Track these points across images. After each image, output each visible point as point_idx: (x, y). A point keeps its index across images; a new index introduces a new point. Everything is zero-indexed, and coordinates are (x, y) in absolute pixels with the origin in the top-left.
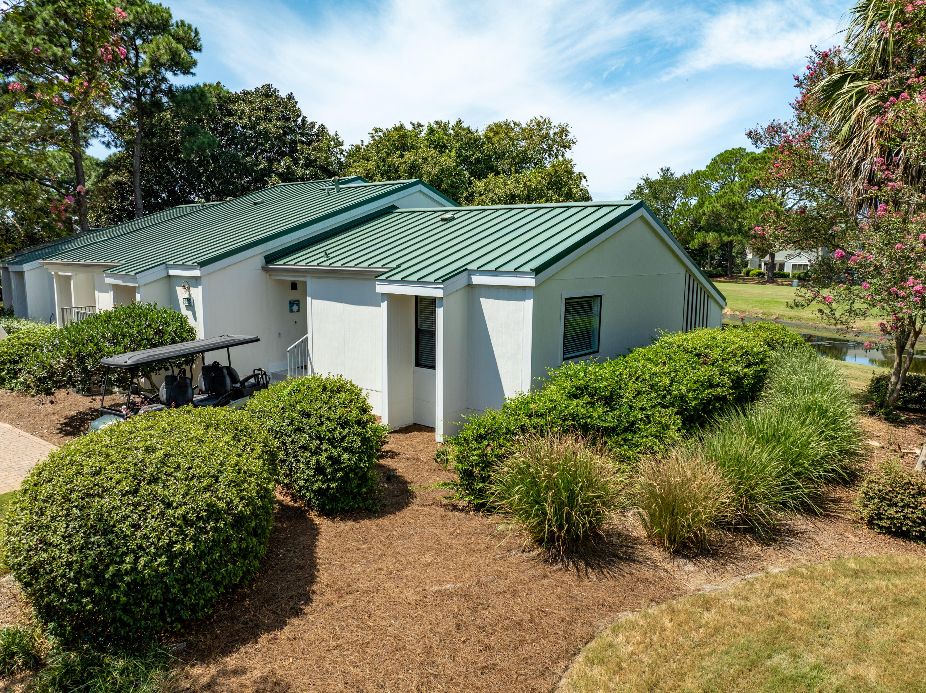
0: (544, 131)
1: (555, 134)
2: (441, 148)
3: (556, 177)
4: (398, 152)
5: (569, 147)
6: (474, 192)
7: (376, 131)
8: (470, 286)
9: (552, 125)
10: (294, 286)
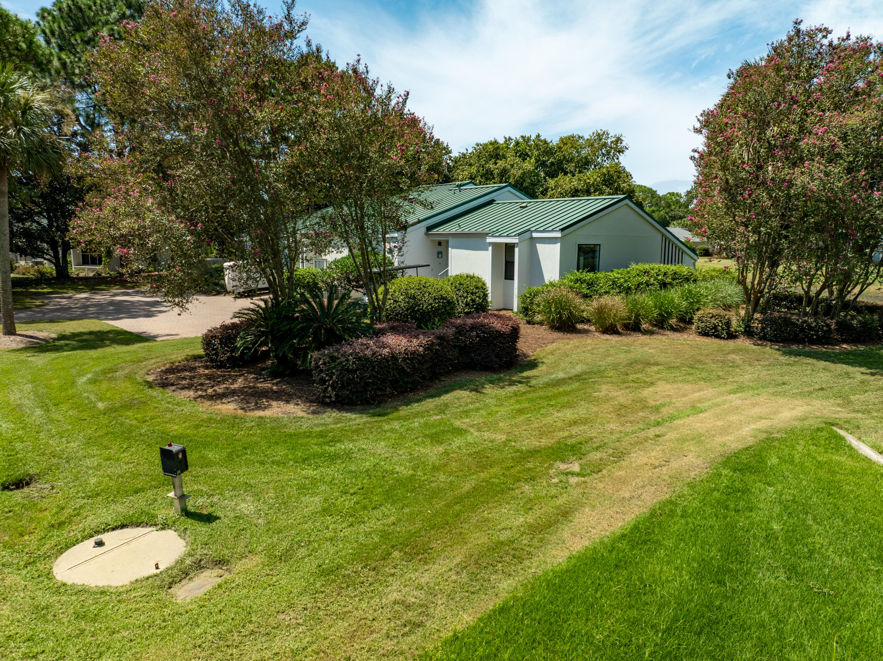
0: (603, 140)
1: (612, 142)
2: (524, 156)
3: (609, 176)
4: (493, 160)
5: (623, 152)
6: (548, 188)
7: (478, 146)
8: (532, 238)
9: (610, 136)
10: (440, 244)
